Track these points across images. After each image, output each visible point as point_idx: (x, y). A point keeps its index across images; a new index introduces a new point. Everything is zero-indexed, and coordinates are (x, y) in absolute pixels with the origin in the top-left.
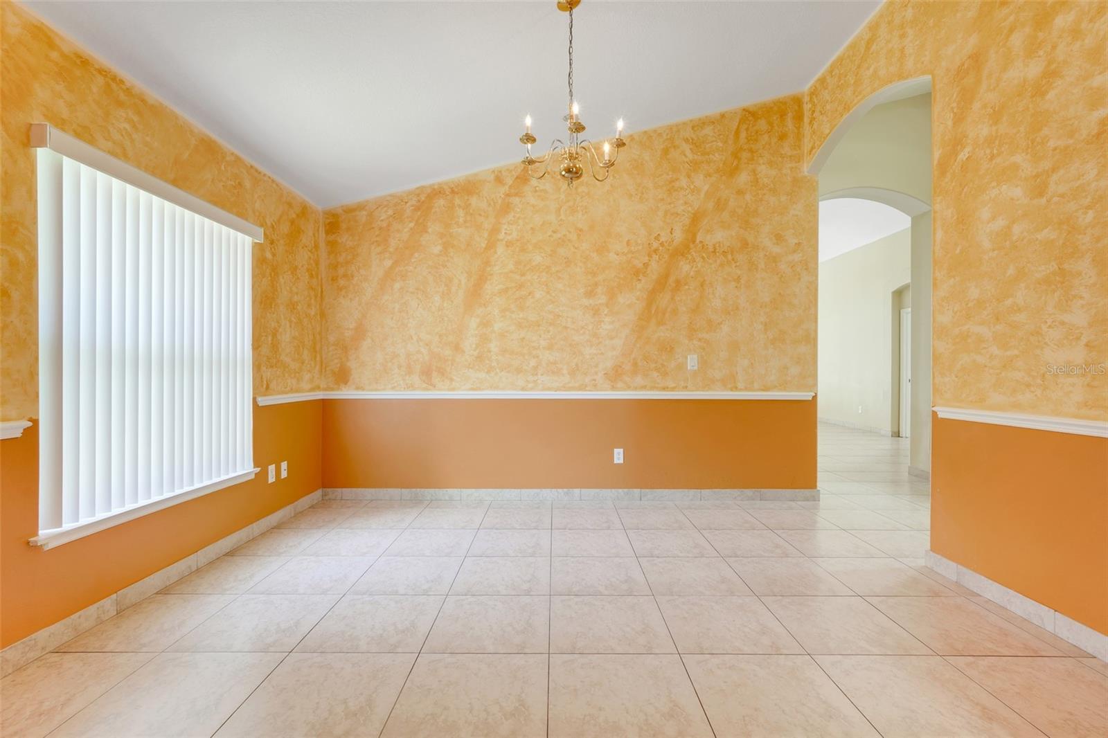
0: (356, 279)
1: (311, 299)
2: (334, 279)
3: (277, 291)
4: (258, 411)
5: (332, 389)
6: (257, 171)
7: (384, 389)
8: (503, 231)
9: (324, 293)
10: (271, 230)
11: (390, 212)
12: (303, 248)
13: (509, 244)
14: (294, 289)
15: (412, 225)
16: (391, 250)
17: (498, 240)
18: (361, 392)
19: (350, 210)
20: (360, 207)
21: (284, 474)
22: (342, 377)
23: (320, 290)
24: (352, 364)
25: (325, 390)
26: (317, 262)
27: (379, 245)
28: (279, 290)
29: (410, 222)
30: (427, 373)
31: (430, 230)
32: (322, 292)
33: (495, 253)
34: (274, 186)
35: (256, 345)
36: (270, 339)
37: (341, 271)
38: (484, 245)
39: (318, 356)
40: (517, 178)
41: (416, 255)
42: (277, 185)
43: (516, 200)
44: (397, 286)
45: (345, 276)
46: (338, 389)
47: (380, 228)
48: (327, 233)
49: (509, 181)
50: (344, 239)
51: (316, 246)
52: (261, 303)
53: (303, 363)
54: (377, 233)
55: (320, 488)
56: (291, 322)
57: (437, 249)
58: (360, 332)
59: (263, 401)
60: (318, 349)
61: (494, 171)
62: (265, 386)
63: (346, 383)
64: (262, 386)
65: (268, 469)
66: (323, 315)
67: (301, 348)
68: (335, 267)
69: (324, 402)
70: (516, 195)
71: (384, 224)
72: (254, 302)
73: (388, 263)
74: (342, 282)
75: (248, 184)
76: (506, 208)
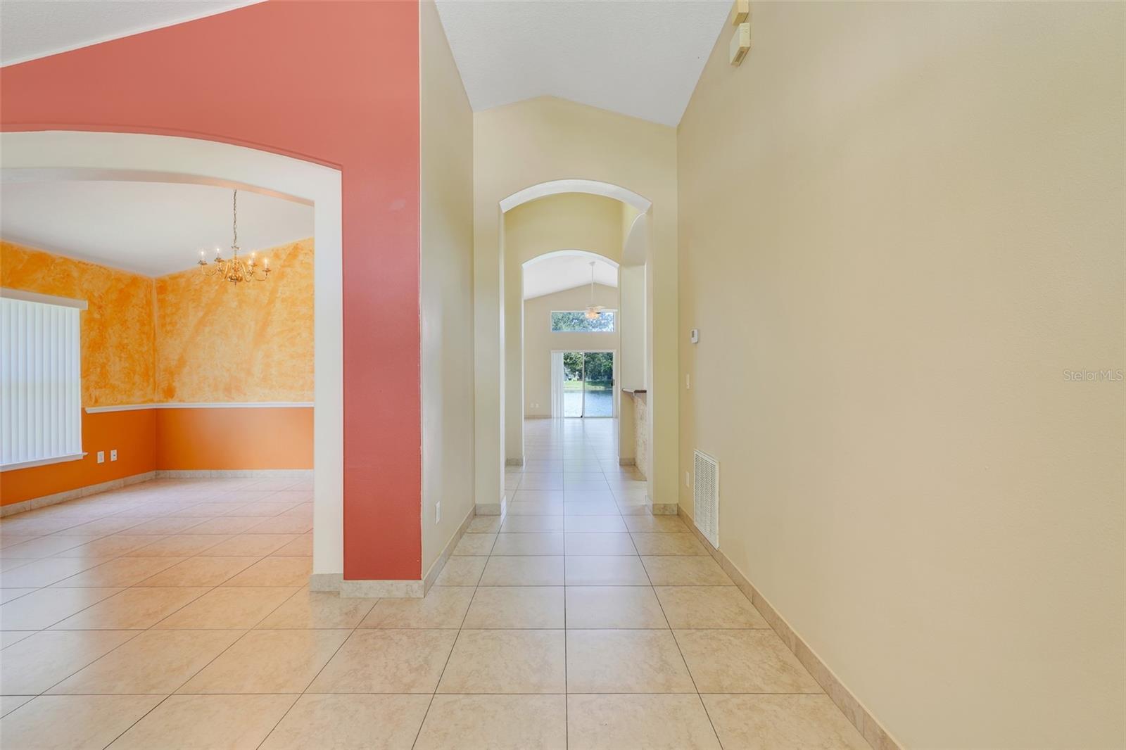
0: (178, 325)
1: (142, 340)
2: (163, 325)
3: (105, 338)
4: (85, 416)
5: (163, 402)
6: (84, 264)
7: (199, 402)
8: (280, 291)
9: (157, 336)
10: (99, 299)
11: (202, 279)
12: (133, 306)
13: (283, 300)
14: (124, 335)
15: (217, 287)
16: (203, 305)
17: (276, 297)
18: (182, 403)
19: (174, 278)
20: (181, 276)
21: (114, 457)
22: (170, 393)
23: (152, 335)
24: (176, 384)
25: (157, 402)
26: (150, 315)
27: (194, 302)
28: (107, 337)
29: (216, 285)
30: (228, 390)
31: (229, 291)
32: (155, 334)
33: (274, 306)
34: (102, 270)
35: (85, 373)
36: (99, 370)
37: (168, 320)
38: (266, 302)
39: (152, 380)
40: (290, 254)
41: (220, 308)
42: (105, 269)
43: (288, 270)
44: (207, 329)
45: (171, 323)
46: (167, 402)
47: (196, 290)
48: (158, 294)
49: (284, 256)
50: (171, 297)
51: (149, 303)
52: (89, 348)
53: (134, 384)
54: (193, 293)
55: (153, 470)
56: (120, 357)
57: (234, 304)
58: (182, 362)
59: (89, 410)
60: (151, 374)
61: (273, 250)
62: (93, 400)
63: (172, 397)
64: (91, 400)
65: (97, 455)
66: (155, 350)
67: (132, 375)
68: (163, 317)
69: (157, 411)
70: (289, 266)
71: (198, 287)
72: (82, 347)
73: (201, 314)
74: (169, 328)
75: (75, 274)
76: (282, 276)
